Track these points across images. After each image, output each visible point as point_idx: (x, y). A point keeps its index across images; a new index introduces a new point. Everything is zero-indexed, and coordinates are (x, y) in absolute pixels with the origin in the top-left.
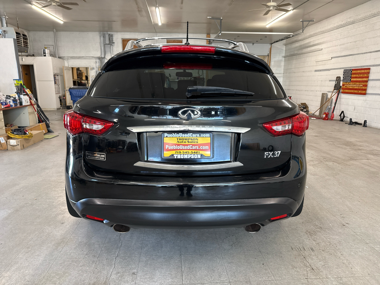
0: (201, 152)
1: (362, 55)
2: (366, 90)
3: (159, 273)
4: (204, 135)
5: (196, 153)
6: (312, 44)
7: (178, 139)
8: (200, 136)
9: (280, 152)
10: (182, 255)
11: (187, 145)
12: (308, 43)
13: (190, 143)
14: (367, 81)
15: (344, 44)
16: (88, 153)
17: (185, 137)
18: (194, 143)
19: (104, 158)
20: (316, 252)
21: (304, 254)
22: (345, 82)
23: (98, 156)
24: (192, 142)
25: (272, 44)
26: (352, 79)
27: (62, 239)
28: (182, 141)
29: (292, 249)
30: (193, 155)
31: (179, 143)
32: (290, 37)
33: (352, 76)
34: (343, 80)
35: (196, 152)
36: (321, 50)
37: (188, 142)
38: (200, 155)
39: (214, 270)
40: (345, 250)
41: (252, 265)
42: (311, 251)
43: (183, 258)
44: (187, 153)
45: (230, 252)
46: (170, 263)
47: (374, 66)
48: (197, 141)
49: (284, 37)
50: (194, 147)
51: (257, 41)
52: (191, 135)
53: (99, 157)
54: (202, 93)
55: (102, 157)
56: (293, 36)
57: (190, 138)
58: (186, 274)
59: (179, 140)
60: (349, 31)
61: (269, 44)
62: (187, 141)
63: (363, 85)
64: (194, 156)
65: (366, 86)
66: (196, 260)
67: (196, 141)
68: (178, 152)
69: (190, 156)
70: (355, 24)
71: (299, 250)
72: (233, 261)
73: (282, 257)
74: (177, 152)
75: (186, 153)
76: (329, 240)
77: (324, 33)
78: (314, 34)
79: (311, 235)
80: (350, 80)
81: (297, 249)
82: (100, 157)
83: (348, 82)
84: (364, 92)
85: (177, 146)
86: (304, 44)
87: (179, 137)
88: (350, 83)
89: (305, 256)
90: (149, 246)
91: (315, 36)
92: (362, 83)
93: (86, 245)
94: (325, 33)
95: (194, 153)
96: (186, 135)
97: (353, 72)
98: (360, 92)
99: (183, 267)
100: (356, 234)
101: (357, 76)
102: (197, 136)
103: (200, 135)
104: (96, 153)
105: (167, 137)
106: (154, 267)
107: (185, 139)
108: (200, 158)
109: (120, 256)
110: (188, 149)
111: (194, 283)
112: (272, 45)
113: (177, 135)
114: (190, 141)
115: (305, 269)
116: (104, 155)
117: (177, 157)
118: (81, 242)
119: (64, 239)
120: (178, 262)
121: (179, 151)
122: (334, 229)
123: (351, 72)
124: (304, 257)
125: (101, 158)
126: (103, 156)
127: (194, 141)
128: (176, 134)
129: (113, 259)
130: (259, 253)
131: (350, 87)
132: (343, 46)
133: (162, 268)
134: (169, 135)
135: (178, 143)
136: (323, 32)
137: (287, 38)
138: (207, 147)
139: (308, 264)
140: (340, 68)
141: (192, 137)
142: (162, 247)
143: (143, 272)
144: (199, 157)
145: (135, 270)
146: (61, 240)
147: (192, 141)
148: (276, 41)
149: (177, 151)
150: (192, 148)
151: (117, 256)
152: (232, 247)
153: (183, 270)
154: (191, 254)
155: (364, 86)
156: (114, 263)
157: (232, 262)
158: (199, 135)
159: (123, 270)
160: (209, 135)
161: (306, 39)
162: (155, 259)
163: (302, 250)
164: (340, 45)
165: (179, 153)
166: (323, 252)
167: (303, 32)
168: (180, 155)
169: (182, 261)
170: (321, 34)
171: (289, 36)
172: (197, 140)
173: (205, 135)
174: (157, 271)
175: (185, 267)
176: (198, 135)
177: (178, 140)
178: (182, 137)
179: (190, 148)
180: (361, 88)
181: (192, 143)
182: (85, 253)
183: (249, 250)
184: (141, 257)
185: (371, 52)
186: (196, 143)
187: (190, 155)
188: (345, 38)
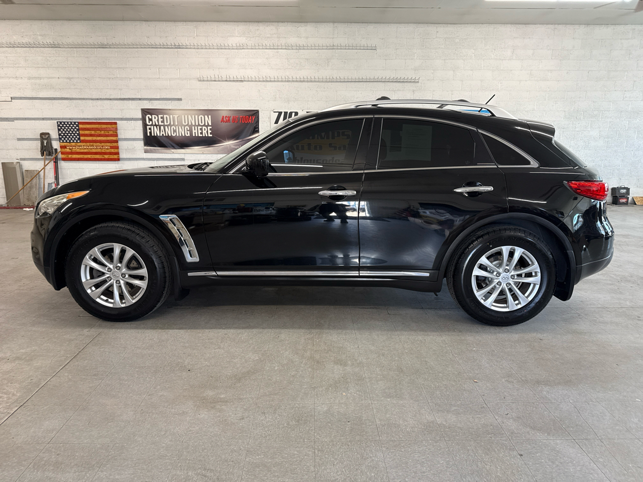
1: (91, 101)
2: (118, 153)
14: (117, 142)
15: (40, 78)
22: (66, 142)
26: (82, 138)
33: (81, 132)
34: (58, 138)
47: (122, 119)
60: (48, 58)
63: (110, 146)
65: (117, 148)
80: (79, 139)
83: (73, 142)
84: (116, 157)
88: (79, 144)
92: (109, 144)
97: (81, 126)
98: (106, 156)
101: (93, 132)
123: (77, 126)
131: (82, 151)
132: (38, 81)
140: (52, 119)
155: (112, 147)
164: (29, 78)
180: (108, 151)
185: (110, 99)
188: (39, 67)
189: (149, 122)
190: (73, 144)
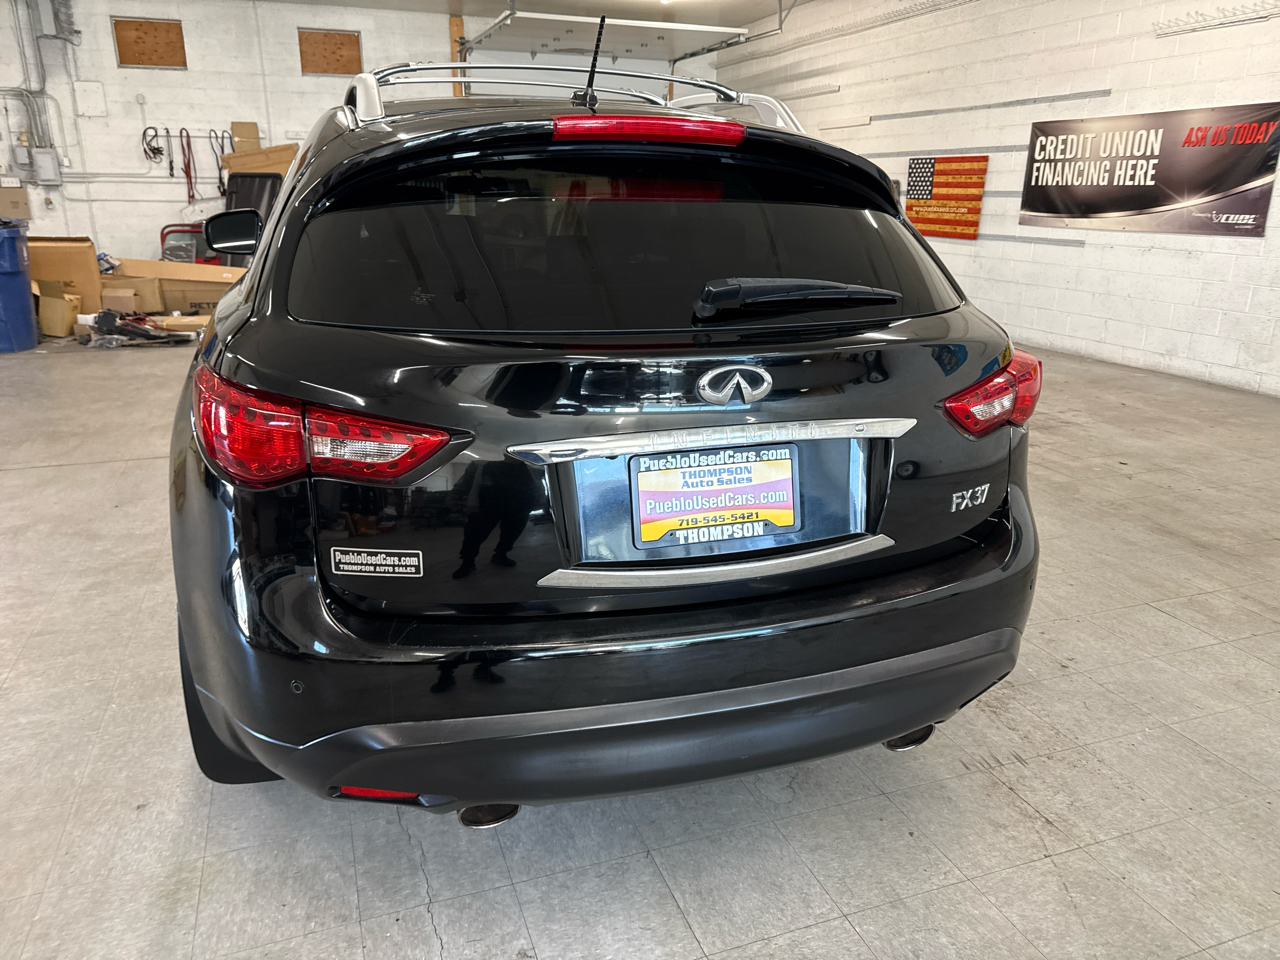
0: (764, 514)
1: (962, 113)
2: (975, 224)
3: (610, 934)
4: (771, 452)
5: (746, 520)
6: (804, 69)
7: (684, 473)
8: (758, 459)
9: (986, 487)
10: (653, 853)
11: (717, 493)
12: (791, 64)
13: (725, 486)
14: (979, 198)
15: (906, 76)
16: (343, 552)
17: (708, 465)
18: (738, 485)
19: (417, 568)
20: (1032, 765)
21: (1004, 780)
22: (914, 198)
23: (390, 561)
24: (730, 480)
25: (675, 61)
26: (935, 191)
27: (173, 875)
28: (698, 480)
29: (967, 768)
30: (740, 526)
31: (691, 489)
32: (737, 43)
33: (937, 179)
34: (908, 191)
35: (746, 515)
36: (835, 91)
37: (719, 481)
38: (761, 523)
39: (778, 884)
40: (1102, 744)
41: (883, 843)
42: (1019, 764)
43: (662, 863)
44: (718, 523)
45: (795, 813)
46: (626, 888)
47: (998, 149)
48: (749, 475)
49: (720, 41)
50: (740, 499)
51: (627, 51)
52: (730, 456)
53: (394, 566)
54: (749, 301)
55: (406, 566)
56: (748, 40)
57: (726, 467)
58: (699, 919)
59: (690, 478)
60: (924, 34)
61: (667, 63)
62: (715, 479)
63: (969, 209)
64: (742, 529)
65: (977, 211)
66: (706, 860)
67: (745, 475)
68: (687, 521)
69: (730, 532)
70: (940, 12)
71: (987, 766)
72: (820, 840)
73: (949, 798)
74: (685, 523)
75: (713, 523)
76: (1046, 719)
77: (842, 35)
78: (812, 36)
79: (995, 712)
80: (931, 191)
81: (979, 766)
82: (399, 566)
83: (923, 198)
84: (971, 230)
85: (682, 499)
86: (779, 69)
87: (690, 466)
88: (929, 202)
89: (1009, 782)
90: (524, 838)
91: (814, 43)
92: (966, 203)
93: (287, 878)
94: (846, 35)
95: (741, 520)
96: (712, 458)
97: (938, 167)
98: (959, 229)
99: (677, 895)
100: (1108, 690)
101: (950, 179)
102: (747, 457)
103: (758, 455)
104: (381, 553)
105: (648, 469)
106: (582, 916)
107: (709, 471)
108: (761, 533)
109: (440, 898)
110: (720, 505)
111: (737, 944)
112: (676, 65)
113: (683, 459)
114: (725, 476)
115: (1029, 824)
116: (417, 555)
117: (686, 538)
118: (257, 873)
119: (180, 870)
120: (650, 881)
121: (690, 517)
122: (1045, 682)
123: (933, 167)
124: (1011, 789)
125: (401, 570)
126: (414, 561)
127: (738, 477)
128: (678, 456)
129: (420, 916)
130: (882, 797)
131: (931, 216)
132: (904, 83)
133: (611, 914)
134: (654, 464)
135: (686, 489)
136: (841, 33)
137: (729, 45)
138: (781, 493)
139: (1031, 811)
140: (898, 154)
141: (734, 463)
142: (572, 837)
143: (552, 940)
144: (759, 529)
145: (523, 941)
146: (174, 880)
147: (732, 477)
148: (689, 51)
149: (685, 518)
150: (732, 502)
151: (427, 901)
152: (794, 792)
153: (681, 905)
154: (680, 844)
155: (971, 211)
156: (429, 928)
157: (819, 847)
158: (754, 453)
159: (480, 951)
160: (787, 451)
161: (787, 50)
162: (569, 883)
163: (993, 765)
164: (896, 78)
165: (690, 526)
166: (1050, 763)
167: (781, 28)
168: (696, 530)
169: (664, 873)
170: (836, 37)
171: (737, 39)
172: (750, 472)
173: (774, 452)
174: (600, 929)
175: (683, 893)
176: (752, 455)
177: (684, 478)
178: (699, 466)
179: (728, 504)
180: (964, 218)
181: (733, 486)
182: (300, 912)
183: (851, 795)
184: (518, 889)
185: (989, 107)
186: (745, 484)
187: (730, 527)
188: (909, 55)
189: (1040, 155)
190: (922, 201)
